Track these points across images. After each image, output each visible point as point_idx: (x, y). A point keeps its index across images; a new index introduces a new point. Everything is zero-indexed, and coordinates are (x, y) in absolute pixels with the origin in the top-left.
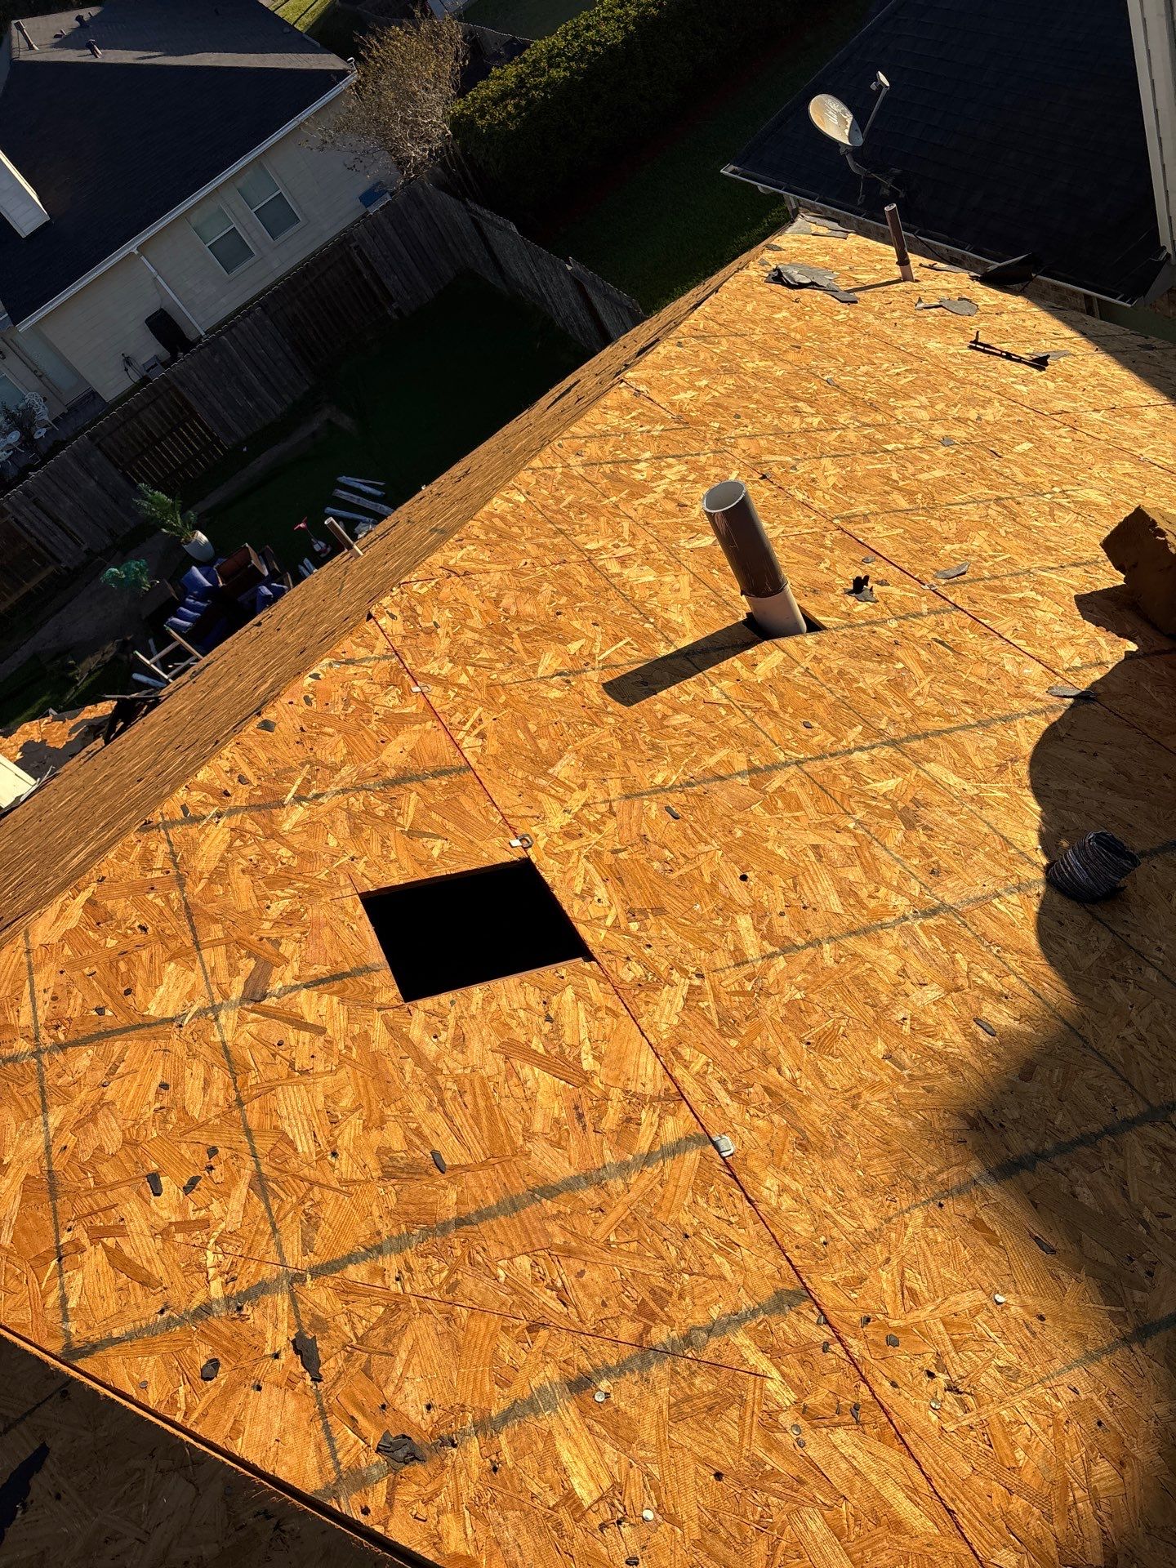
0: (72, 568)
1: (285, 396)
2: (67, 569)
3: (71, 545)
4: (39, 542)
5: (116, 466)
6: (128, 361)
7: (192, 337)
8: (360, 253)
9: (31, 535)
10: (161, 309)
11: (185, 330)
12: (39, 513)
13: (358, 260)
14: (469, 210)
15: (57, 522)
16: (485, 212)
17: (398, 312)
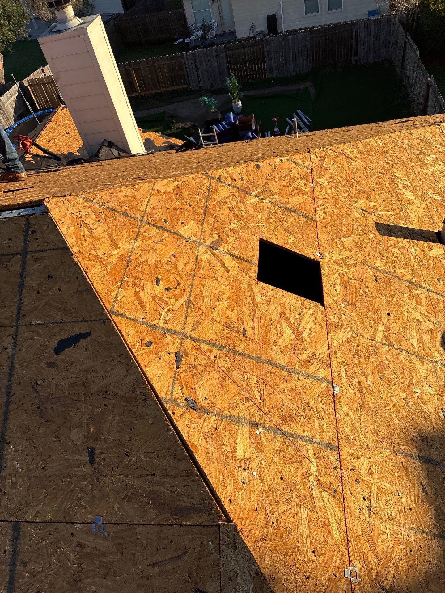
0: (193, 89)
1: (298, 71)
2: (191, 89)
3: (197, 82)
4: (187, 74)
5: (227, 62)
6: (253, 27)
7: (279, 30)
8: (357, 32)
9: (187, 70)
10: (275, 15)
11: (278, 27)
12: (193, 65)
13: (354, 34)
14: (406, 37)
15: (197, 71)
16: (412, 42)
17: (356, 61)
